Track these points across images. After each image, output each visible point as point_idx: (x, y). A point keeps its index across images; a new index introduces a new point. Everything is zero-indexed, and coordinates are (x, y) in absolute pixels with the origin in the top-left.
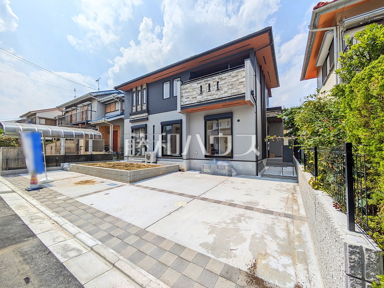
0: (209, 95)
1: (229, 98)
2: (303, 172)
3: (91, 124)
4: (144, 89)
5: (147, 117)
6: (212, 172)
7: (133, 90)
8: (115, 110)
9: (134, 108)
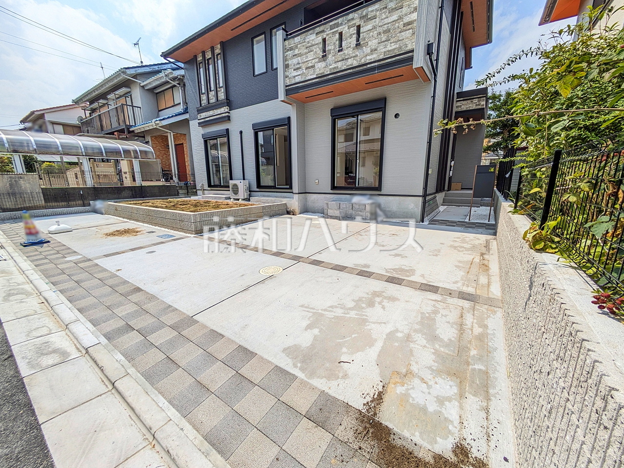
0: (340, 59)
1: (379, 63)
2: (510, 214)
3: (136, 132)
4: (217, 55)
5: (227, 114)
6: (343, 215)
7: (198, 60)
8: (173, 104)
9: (204, 97)
